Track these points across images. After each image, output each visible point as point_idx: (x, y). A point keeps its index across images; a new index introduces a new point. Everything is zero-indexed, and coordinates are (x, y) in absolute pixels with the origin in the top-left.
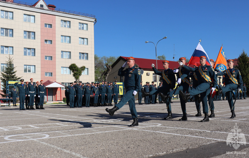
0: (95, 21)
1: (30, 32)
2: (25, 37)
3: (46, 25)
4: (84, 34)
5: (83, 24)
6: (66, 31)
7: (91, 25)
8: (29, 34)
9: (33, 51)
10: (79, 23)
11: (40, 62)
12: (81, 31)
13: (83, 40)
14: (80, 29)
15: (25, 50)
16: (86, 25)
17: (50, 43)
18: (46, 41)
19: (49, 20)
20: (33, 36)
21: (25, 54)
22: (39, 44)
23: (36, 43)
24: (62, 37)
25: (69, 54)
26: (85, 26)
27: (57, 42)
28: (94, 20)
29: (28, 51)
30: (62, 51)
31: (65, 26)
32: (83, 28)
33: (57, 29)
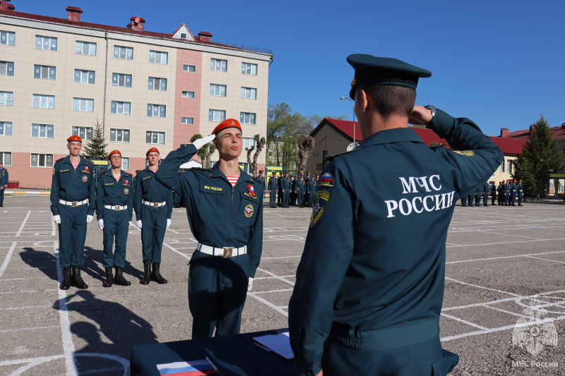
0: (271, 59)
1: (159, 79)
2: (150, 87)
3: (185, 67)
4: (250, 81)
5: (249, 64)
6: (220, 77)
7: (264, 67)
8: (157, 82)
9: (163, 110)
10: (243, 63)
11: (172, 127)
12: (246, 76)
13: (248, 91)
14: (243, 73)
15: (150, 108)
16: (255, 66)
17: (191, 96)
18: (184, 92)
19: (190, 59)
20: (164, 85)
21: (149, 113)
22: (173, 98)
23: (167, 97)
24: (212, 87)
25: (223, 114)
26: (253, 68)
27: (202, 96)
28: (268, 58)
29: (154, 109)
30: (211, 110)
31: (218, 69)
32: (249, 71)
33: (203, 74)
